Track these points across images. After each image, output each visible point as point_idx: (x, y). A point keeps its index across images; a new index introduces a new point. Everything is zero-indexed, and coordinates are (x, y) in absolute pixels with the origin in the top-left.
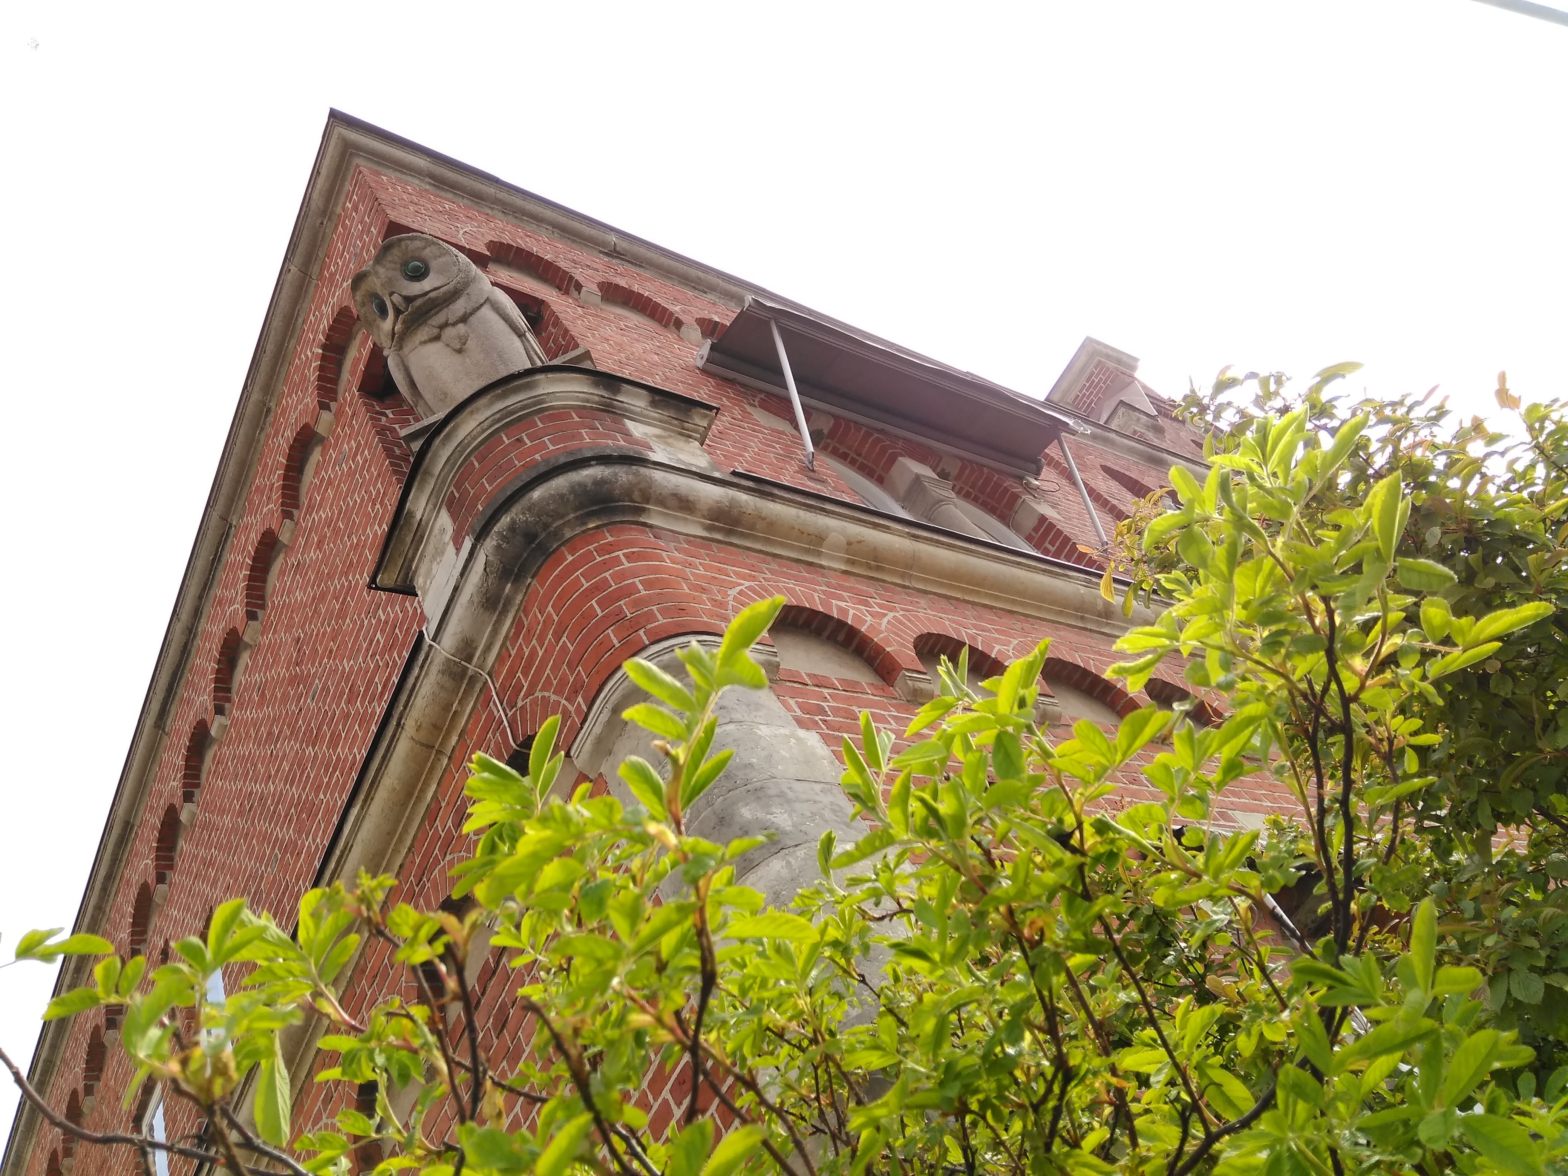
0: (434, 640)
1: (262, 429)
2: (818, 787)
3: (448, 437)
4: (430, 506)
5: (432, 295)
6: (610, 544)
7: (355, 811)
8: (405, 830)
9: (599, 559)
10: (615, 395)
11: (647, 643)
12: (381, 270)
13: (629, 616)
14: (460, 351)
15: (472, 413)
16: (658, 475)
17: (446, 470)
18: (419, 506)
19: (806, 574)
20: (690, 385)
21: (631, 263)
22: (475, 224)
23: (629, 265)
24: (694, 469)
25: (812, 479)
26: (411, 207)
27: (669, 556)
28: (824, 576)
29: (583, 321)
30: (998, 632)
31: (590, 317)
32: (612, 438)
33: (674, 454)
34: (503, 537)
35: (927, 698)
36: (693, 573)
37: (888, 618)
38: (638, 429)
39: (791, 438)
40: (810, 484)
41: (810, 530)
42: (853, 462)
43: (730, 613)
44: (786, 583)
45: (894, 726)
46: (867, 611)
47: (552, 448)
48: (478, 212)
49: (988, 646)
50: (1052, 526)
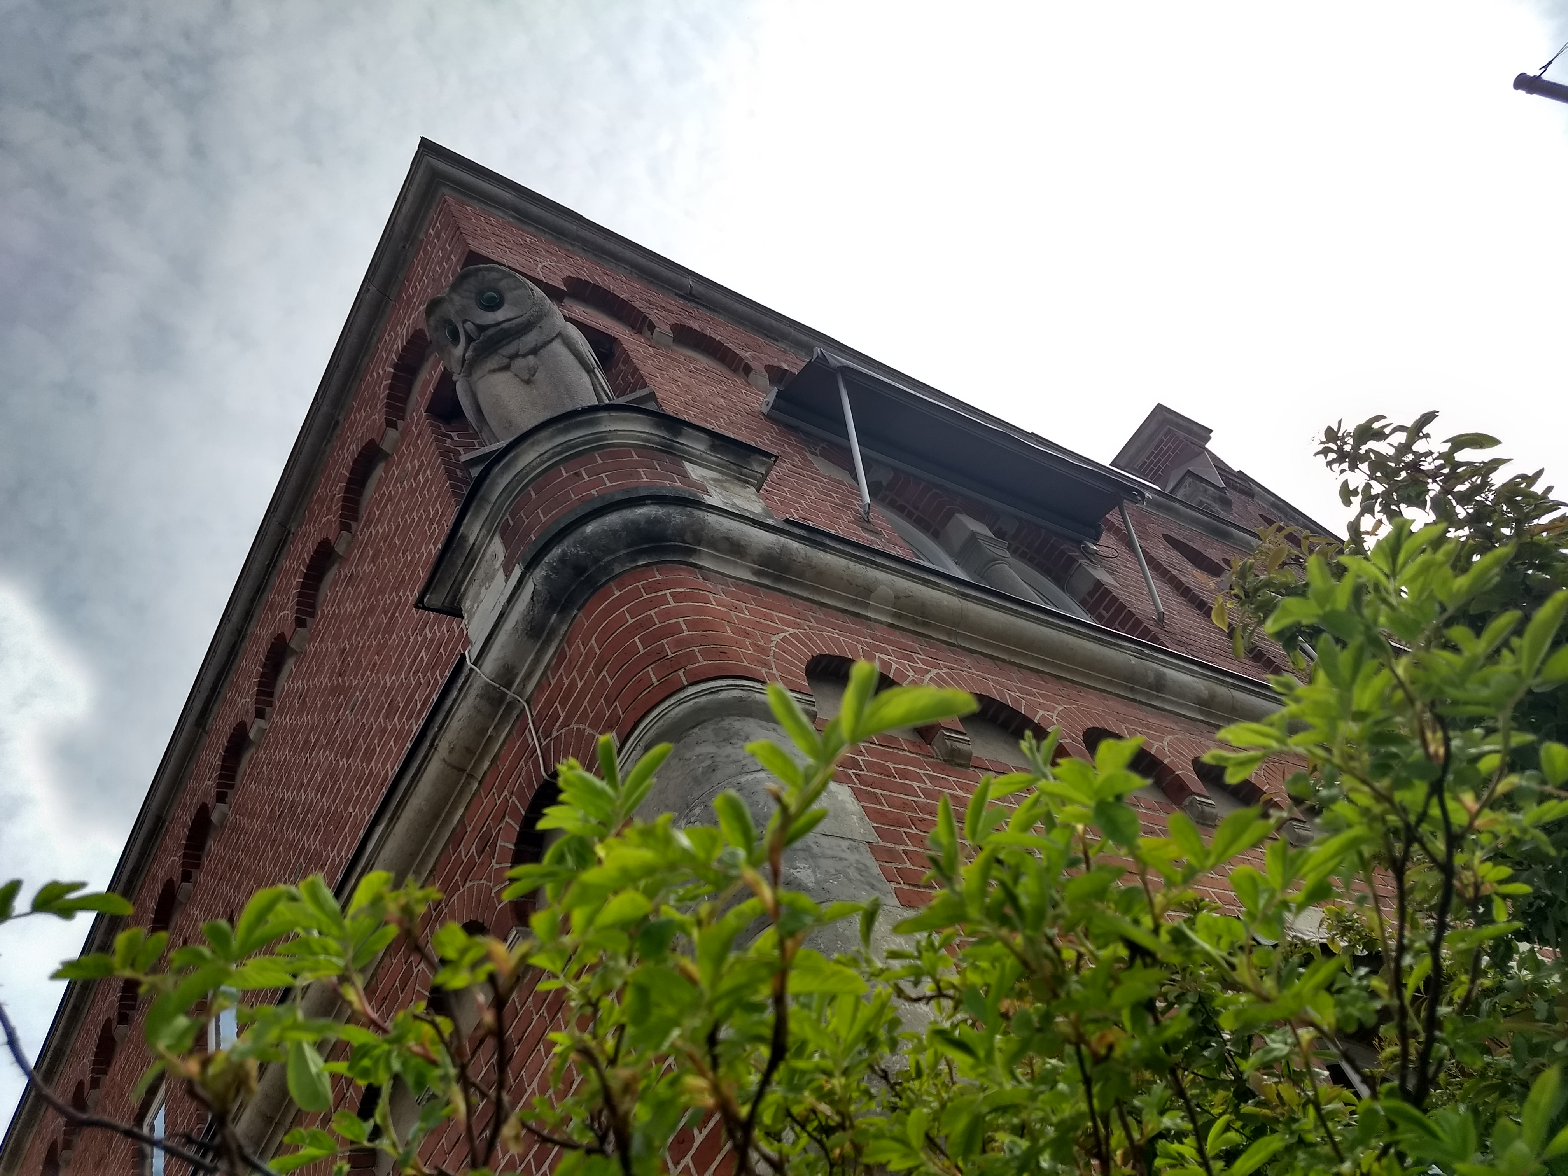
0: (475, 664)
1: (329, 441)
2: (845, 844)
3: (508, 466)
4: (484, 531)
5: (504, 325)
6: (658, 582)
7: (380, 829)
8: (428, 853)
9: (646, 596)
10: (676, 437)
11: (686, 683)
12: (456, 298)
13: (670, 655)
14: (528, 382)
15: (533, 444)
16: (712, 518)
17: (502, 498)
18: (473, 531)
19: (852, 625)
20: (754, 430)
21: (706, 307)
22: (554, 258)
23: (704, 309)
24: (748, 515)
25: (867, 530)
26: (492, 239)
27: (716, 598)
28: (869, 628)
29: (653, 361)
30: (1043, 696)
31: (660, 357)
32: (669, 479)
33: (729, 499)
34: (553, 569)
35: (965, 759)
36: (738, 617)
37: (931, 675)
38: (696, 471)
39: (849, 488)
40: (864, 534)
41: (859, 582)
42: (909, 516)
43: (771, 658)
44: (830, 632)
45: (929, 785)
46: (910, 666)
47: (609, 484)
48: (559, 247)
49: (1032, 710)
50: (1107, 592)
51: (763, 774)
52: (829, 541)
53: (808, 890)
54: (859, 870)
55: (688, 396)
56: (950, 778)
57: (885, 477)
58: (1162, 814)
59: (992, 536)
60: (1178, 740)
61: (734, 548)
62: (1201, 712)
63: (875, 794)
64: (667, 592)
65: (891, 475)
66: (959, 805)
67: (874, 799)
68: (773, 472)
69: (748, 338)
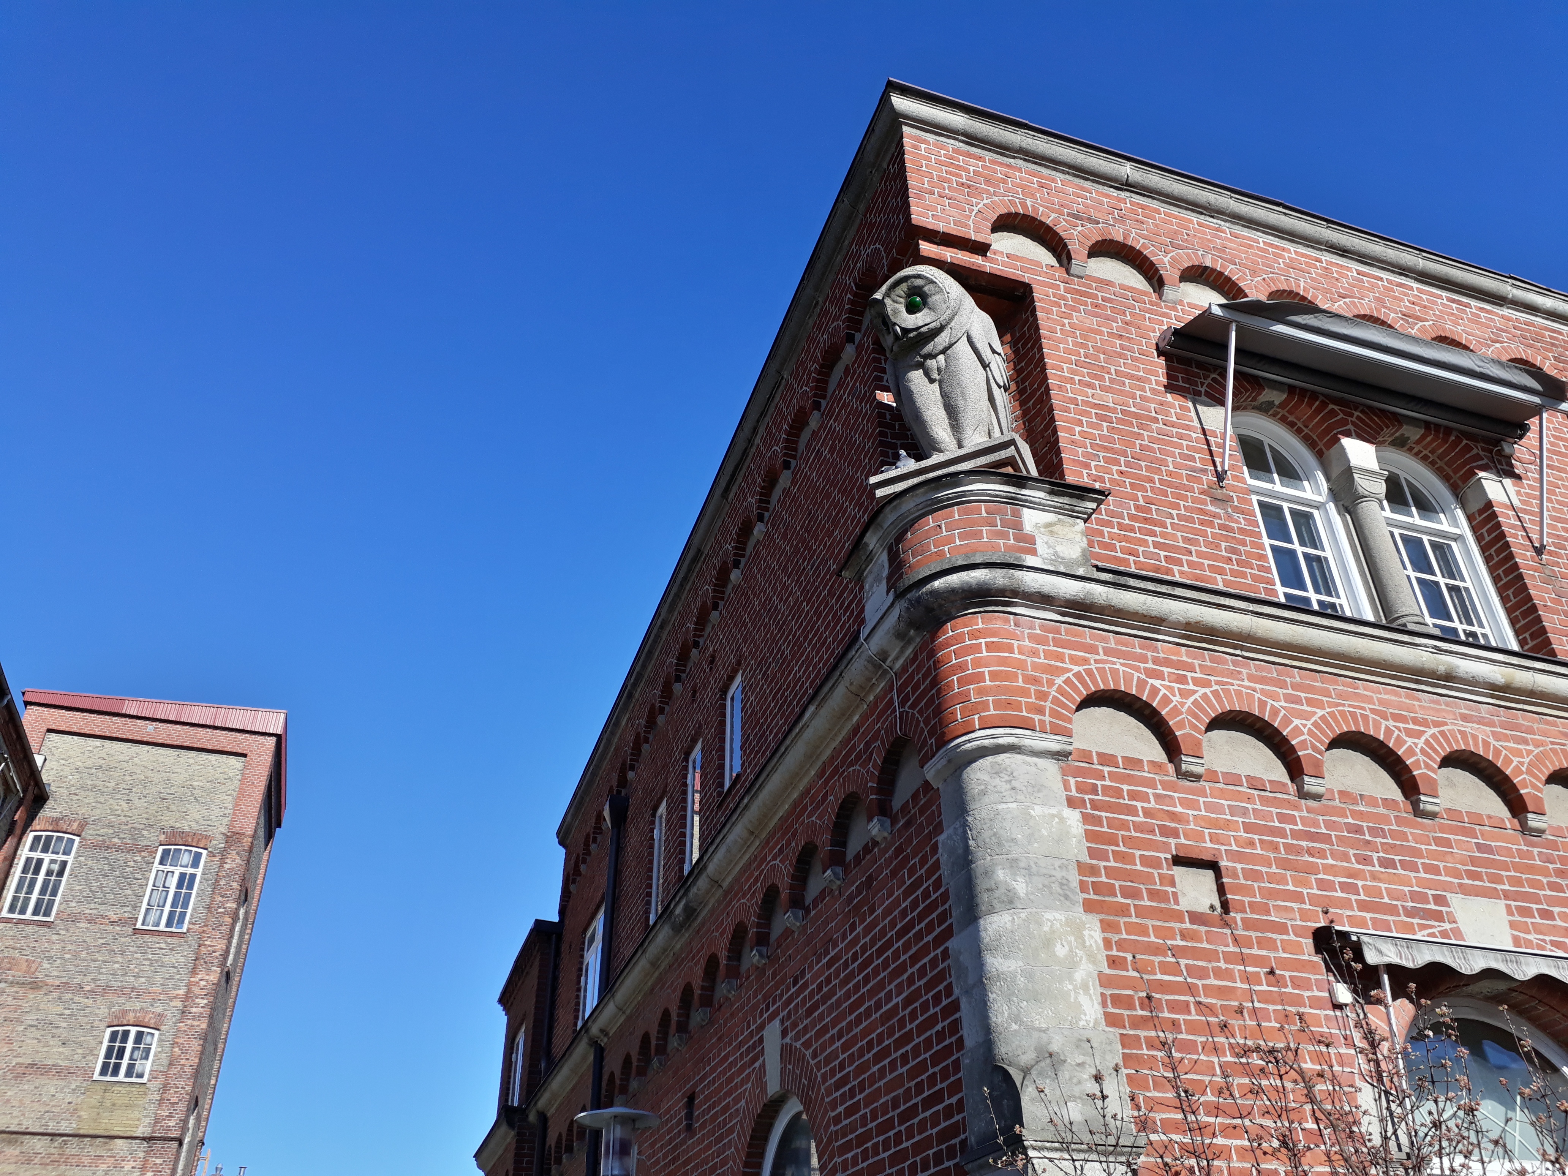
0: (865, 639)
1: (811, 316)
2: (1057, 863)
4: (878, 545)
5: (922, 330)
6: (979, 630)
9: (968, 643)
10: (1020, 490)
11: (977, 727)
12: (889, 303)
13: (973, 700)
14: (934, 381)
16: (1028, 576)
17: (891, 528)
18: (872, 540)
19: (1138, 650)
20: (1139, 379)
21: (1141, 194)
22: (992, 190)
23: (1138, 197)
24: (1062, 569)
25: (1215, 500)
26: (936, 190)
27: (1019, 646)
28: (1156, 650)
29: (1060, 306)
30: (1309, 702)
31: (1069, 296)
32: (1005, 536)
33: (1053, 548)
34: (912, 604)
35: (1198, 777)
36: (1033, 663)
37: (1196, 696)
38: (1031, 519)
39: (1219, 440)
40: (1210, 508)
41: (1154, 614)
42: (1298, 432)
43: (1048, 704)
44: (1114, 663)
45: (1153, 804)
46: (1179, 689)
47: (958, 543)
48: (1001, 164)
49: (1287, 721)
50: (1494, 515)
51: (1014, 805)
52: (1132, 582)
53: (1019, 898)
54: (1061, 884)
55: (1082, 351)
56: (1176, 795)
57: (1278, 397)
58: (1382, 810)
59: (1374, 465)
60: (1442, 733)
61: (1043, 600)
62: (1492, 696)
63: (1100, 817)
64: (983, 641)
65: (1285, 396)
66: (1173, 821)
67: (1098, 821)
68: (1138, 442)
69: (1178, 226)
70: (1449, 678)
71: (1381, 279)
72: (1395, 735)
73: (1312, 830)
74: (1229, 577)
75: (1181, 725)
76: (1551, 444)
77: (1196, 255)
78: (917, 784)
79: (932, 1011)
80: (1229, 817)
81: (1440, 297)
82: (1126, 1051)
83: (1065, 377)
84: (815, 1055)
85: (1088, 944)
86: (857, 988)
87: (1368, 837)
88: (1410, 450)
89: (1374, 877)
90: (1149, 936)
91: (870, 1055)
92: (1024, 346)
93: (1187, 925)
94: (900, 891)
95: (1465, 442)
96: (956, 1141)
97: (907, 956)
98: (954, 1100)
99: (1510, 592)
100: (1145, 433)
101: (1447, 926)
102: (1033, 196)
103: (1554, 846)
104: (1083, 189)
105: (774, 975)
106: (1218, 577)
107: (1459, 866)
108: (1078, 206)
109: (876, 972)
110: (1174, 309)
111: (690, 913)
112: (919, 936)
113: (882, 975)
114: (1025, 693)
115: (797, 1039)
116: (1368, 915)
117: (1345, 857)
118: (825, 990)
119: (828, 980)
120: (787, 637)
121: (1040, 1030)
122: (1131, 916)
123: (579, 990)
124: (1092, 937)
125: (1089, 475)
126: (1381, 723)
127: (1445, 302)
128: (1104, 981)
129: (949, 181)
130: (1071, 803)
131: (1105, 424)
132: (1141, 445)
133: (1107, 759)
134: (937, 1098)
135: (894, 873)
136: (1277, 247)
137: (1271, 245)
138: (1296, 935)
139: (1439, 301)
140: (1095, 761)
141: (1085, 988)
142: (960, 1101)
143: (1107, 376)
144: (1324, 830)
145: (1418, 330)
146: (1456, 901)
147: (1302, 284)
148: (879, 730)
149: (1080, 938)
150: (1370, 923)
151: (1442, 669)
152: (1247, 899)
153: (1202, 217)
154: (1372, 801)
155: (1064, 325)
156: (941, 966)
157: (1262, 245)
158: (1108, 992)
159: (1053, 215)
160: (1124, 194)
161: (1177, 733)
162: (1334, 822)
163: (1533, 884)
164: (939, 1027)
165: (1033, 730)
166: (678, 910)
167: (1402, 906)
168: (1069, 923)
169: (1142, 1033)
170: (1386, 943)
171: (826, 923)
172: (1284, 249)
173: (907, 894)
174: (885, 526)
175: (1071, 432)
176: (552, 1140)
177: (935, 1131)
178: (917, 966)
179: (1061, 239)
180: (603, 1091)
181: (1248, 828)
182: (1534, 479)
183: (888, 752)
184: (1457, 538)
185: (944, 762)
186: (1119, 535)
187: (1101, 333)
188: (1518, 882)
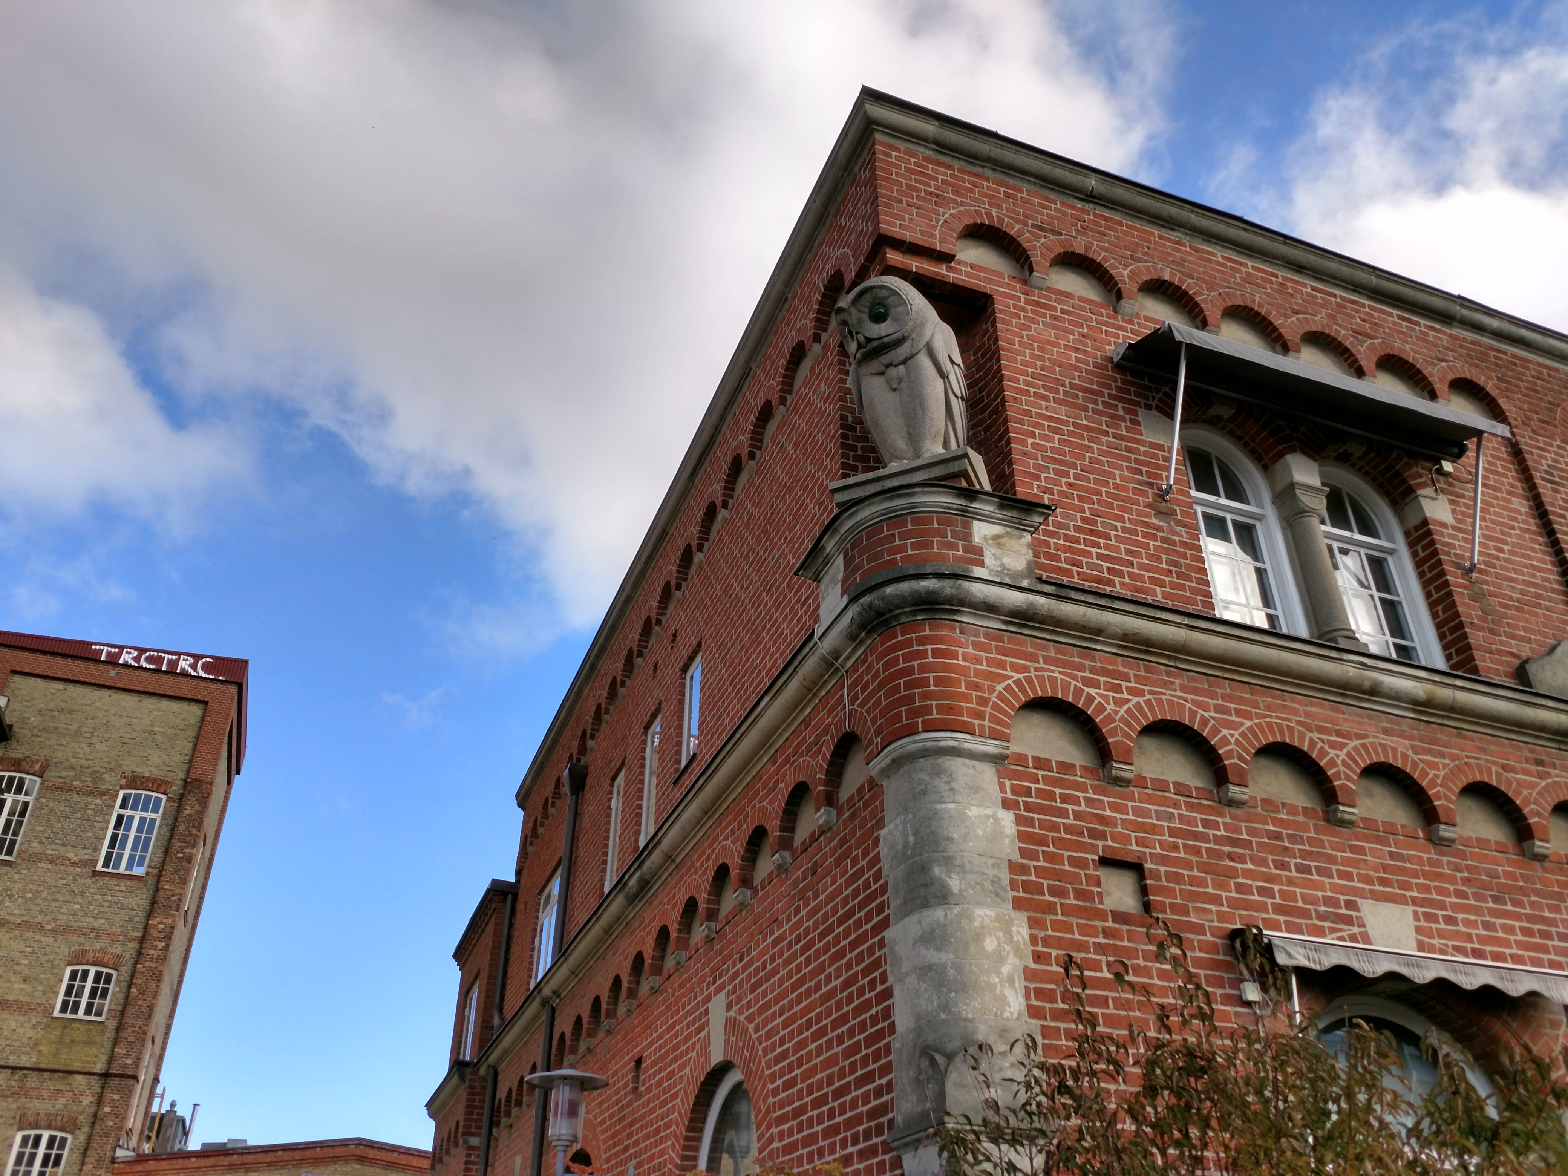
0: (820, 639)
2: (990, 862)
4: (834, 550)
5: (885, 340)
6: (926, 637)
8: (791, 724)
9: (915, 648)
10: (971, 502)
11: (921, 729)
12: (854, 311)
13: (918, 703)
14: (895, 390)
16: (975, 588)
17: (847, 533)
18: (829, 545)
19: (1077, 660)
20: (1092, 392)
21: (1105, 206)
22: (959, 199)
23: (1102, 208)
24: (1007, 580)
25: (1159, 513)
26: (905, 199)
27: (963, 653)
28: (1093, 659)
29: (1019, 318)
30: (1238, 712)
31: (1029, 307)
32: (954, 547)
33: (1000, 559)
34: (864, 609)
35: (1126, 783)
36: (976, 670)
37: (1130, 705)
38: (981, 531)
39: (1166, 454)
40: (1154, 521)
41: (1092, 625)
42: (1246, 445)
43: (988, 710)
44: (1053, 671)
45: (1083, 807)
46: (1114, 698)
47: (910, 552)
48: (969, 173)
49: (1216, 731)
50: (1429, 533)
51: (951, 806)
52: (1073, 595)
53: (952, 894)
54: (993, 882)
55: (1038, 363)
56: (1106, 799)
57: (1226, 412)
58: (1301, 818)
59: (1316, 482)
60: (1364, 745)
61: (989, 608)
62: (1414, 711)
63: (1033, 818)
64: (929, 647)
65: (1233, 411)
66: (1101, 824)
67: (1030, 822)
68: (1087, 455)
69: (1140, 238)
70: (1374, 691)
71: (1335, 296)
72: (1319, 746)
73: (1234, 836)
74: (1168, 590)
75: (1114, 732)
76: (1490, 463)
77: (1155, 268)
78: (862, 779)
79: (867, 996)
80: (1155, 822)
81: (1391, 315)
82: (1046, 1042)
83: (1021, 389)
84: (757, 1030)
85: (1015, 939)
86: (799, 968)
87: (1286, 844)
88: (1353, 465)
89: (1290, 881)
90: (1073, 933)
91: (809, 1033)
92: (983, 355)
93: (1110, 924)
94: (843, 880)
95: (1406, 460)
96: (884, 1119)
97: (846, 942)
98: (884, 1081)
99: (1440, 608)
100: (1095, 446)
101: (1356, 930)
102: (999, 207)
103: (1463, 855)
104: (1048, 200)
105: (722, 950)
106: (1158, 589)
107: (1371, 873)
108: (1043, 216)
109: (817, 954)
110: (1131, 322)
111: (644, 885)
112: (858, 924)
113: (822, 959)
114: (966, 698)
115: (741, 1013)
116: (1282, 918)
117: (1263, 862)
118: (769, 968)
119: (773, 959)
120: (746, 625)
121: (966, 1020)
122: (1057, 914)
123: (533, 950)
124: (1019, 933)
125: (1039, 487)
126: (1305, 735)
127: (1395, 319)
128: (1029, 975)
129: (917, 190)
130: (1006, 804)
131: (1057, 437)
132: (1090, 458)
133: (1041, 763)
134: (868, 1078)
135: (838, 862)
136: (1235, 262)
137: (1230, 260)
138: (1212, 935)
139: (1390, 319)
140: (1031, 765)
141: (1011, 980)
142: (890, 1084)
143: (1061, 389)
144: (1245, 836)
145: (1368, 347)
146: (1367, 907)
147: (1257, 299)
148: (829, 725)
149: (1008, 933)
150: (1283, 926)
151: (1367, 684)
152: (1168, 901)
153: (1164, 230)
154: (1292, 810)
155: (1022, 337)
156: (877, 954)
157: (1220, 259)
158: (1032, 986)
159: (1018, 227)
160: (1088, 206)
161: (1110, 740)
162: (1255, 828)
163: (1440, 891)
164: (873, 1011)
165: (974, 734)
166: (633, 882)
167: (1316, 910)
168: (999, 919)
169: (1062, 1025)
170: (1295, 944)
171: (772, 904)
172: (1241, 264)
173: (849, 882)
174: (843, 531)
175: (1024, 443)
176: (502, 1094)
177: (865, 1109)
178: (856, 952)
179: (1024, 251)
180: (554, 1051)
181: (1173, 832)
182: (1470, 498)
183: (837, 747)
184: (1391, 552)
185: (888, 760)
186: (1065, 546)
187: (1058, 345)
188: (1426, 889)
